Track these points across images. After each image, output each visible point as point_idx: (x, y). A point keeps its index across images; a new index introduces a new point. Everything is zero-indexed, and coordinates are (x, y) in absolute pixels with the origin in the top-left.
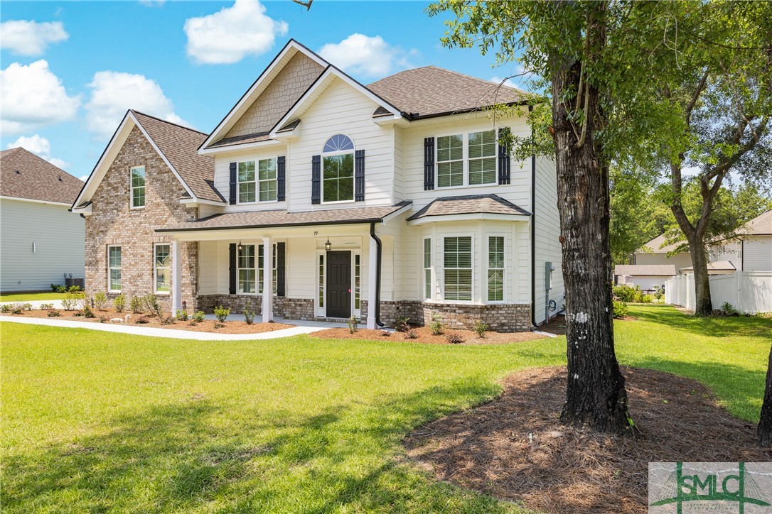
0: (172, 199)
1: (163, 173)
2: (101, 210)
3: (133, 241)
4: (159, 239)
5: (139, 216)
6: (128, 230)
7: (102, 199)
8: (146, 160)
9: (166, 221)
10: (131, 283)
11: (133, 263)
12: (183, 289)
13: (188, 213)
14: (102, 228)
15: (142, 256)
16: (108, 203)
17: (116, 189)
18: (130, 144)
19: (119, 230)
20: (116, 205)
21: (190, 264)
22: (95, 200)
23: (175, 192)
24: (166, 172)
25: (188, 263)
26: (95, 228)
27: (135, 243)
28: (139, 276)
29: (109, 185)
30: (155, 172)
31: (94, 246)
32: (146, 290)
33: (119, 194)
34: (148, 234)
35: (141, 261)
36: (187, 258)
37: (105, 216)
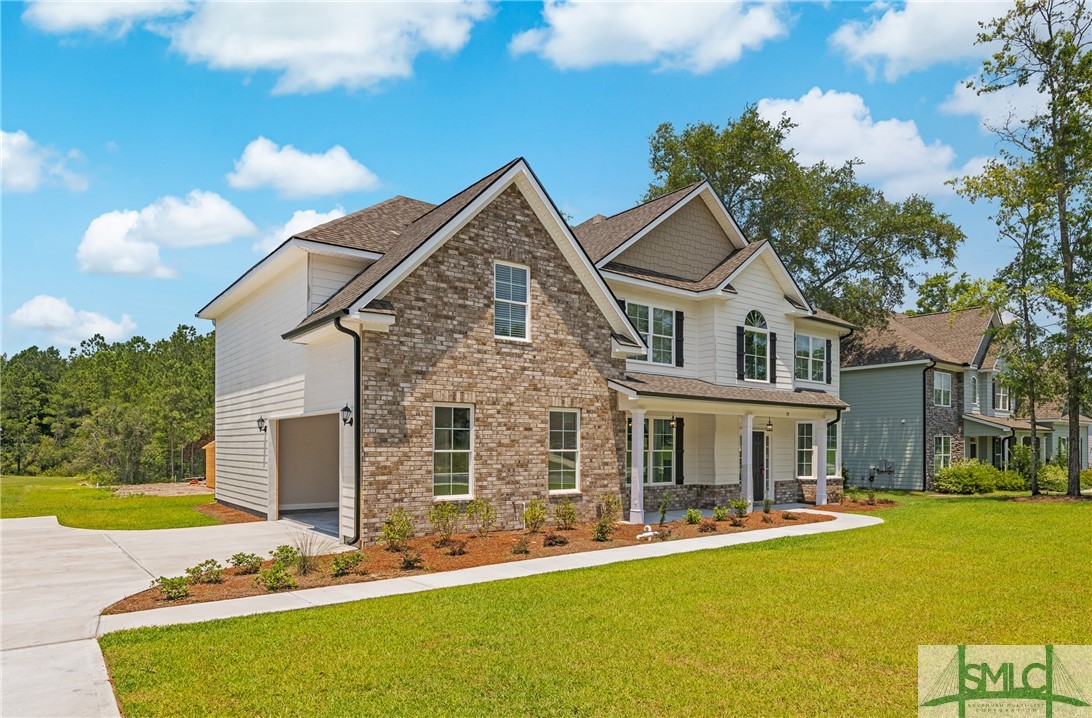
0: (587, 340)
1: (571, 292)
2: (419, 327)
3: (506, 400)
4: (563, 402)
5: (520, 356)
6: (494, 378)
7: (420, 304)
8: (535, 258)
9: (576, 373)
10: (499, 478)
11: (506, 441)
12: (606, 482)
13: (613, 366)
14: (421, 366)
15: (526, 429)
16: (437, 316)
17: (462, 292)
18: (497, 216)
19: (470, 374)
20: (460, 323)
21: (617, 445)
22: (397, 300)
23: (592, 330)
24: (575, 293)
25: (614, 442)
26: (397, 363)
27: (511, 404)
28: (520, 465)
29: (441, 277)
30: (553, 285)
31: (395, 403)
32: (535, 489)
33: (468, 303)
34: (539, 390)
35: (526, 437)
36: (611, 435)
37: (428, 341)
